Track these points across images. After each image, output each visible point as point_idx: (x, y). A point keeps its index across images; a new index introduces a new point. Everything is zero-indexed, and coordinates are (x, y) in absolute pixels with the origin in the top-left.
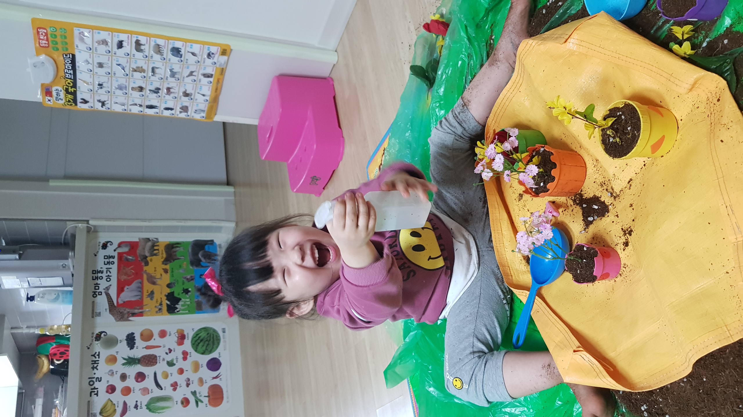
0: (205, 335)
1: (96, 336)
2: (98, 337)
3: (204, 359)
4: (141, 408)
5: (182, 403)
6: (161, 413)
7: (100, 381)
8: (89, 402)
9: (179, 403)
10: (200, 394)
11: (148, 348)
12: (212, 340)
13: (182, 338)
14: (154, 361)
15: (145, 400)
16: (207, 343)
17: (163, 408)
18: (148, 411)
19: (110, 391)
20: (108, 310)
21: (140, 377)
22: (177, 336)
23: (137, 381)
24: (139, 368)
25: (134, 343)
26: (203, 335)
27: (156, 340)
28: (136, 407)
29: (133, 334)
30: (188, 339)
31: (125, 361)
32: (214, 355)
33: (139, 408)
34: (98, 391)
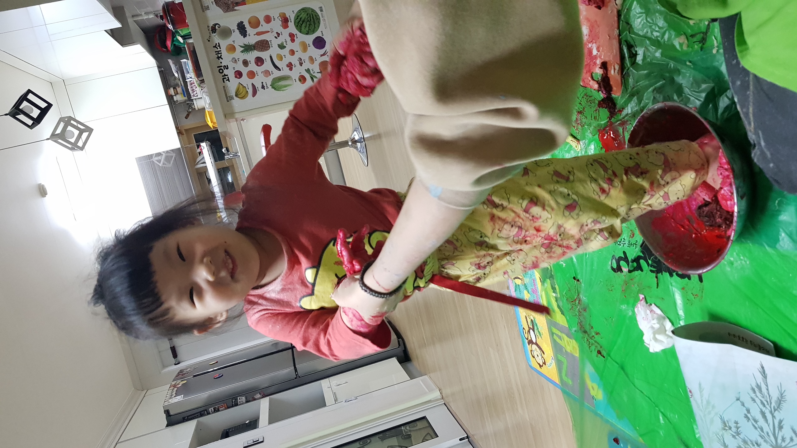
0: (305, 15)
1: (212, 29)
2: (214, 30)
3: (309, 38)
4: (267, 88)
5: (300, 80)
6: (284, 90)
7: (227, 69)
8: (224, 87)
9: (297, 80)
10: (313, 71)
11: (258, 34)
12: (312, 20)
13: (285, 21)
14: (267, 46)
15: (268, 81)
16: (308, 23)
17: (286, 86)
18: (273, 90)
19: (238, 76)
20: (214, 3)
21: (259, 61)
22: (281, 20)
23: (258, 65)
24: (256, 54)
25: (246, 31)
26: (303, 16)
27: (264, 27)
28: (263, 87)
29: (242, 22)
30: (291, 22)
31: (243, 49)
32: (318, 34)
33: (265, 88)
34: (228, 77)
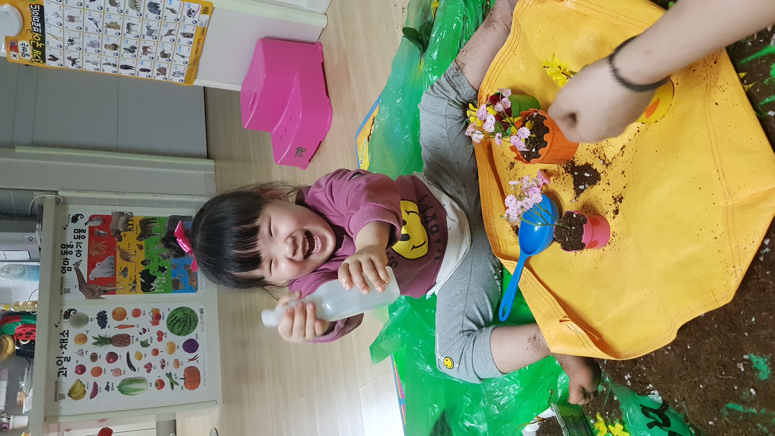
0: (182, 315)
1: (65, 314)
2: (67, 315)
3: (180, 340)
4: (112, 390)
5: (156, 385)
6: (134, 395)
7: (68, 361)
8: (57, 382)
9: (153, 385)
10: (175, 376)
11: (120, 327)
12: (188, 321)
13: (157, 317)
14: (127, 341)
15: (117, 381)
16: (184, 323)
17: (137, 390)
18: (119, 392)
19: (79, 372)
20: (78, 287)
21: (112, 357)
22: (152, 315)
23: (108, 362)
24: (111, 348)
25: (106, 322)
26: (179, 315)
27: (130, 320)
28: (107, 388)
29: (105, 312)
30: (163, 319)
31: (96, 341)
32: (191, 336)
33: (110, 389)
34: (66, 371)
